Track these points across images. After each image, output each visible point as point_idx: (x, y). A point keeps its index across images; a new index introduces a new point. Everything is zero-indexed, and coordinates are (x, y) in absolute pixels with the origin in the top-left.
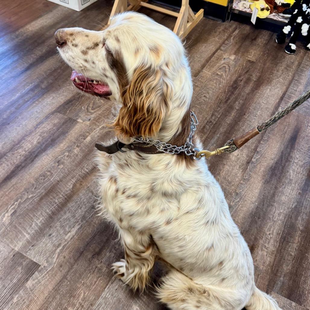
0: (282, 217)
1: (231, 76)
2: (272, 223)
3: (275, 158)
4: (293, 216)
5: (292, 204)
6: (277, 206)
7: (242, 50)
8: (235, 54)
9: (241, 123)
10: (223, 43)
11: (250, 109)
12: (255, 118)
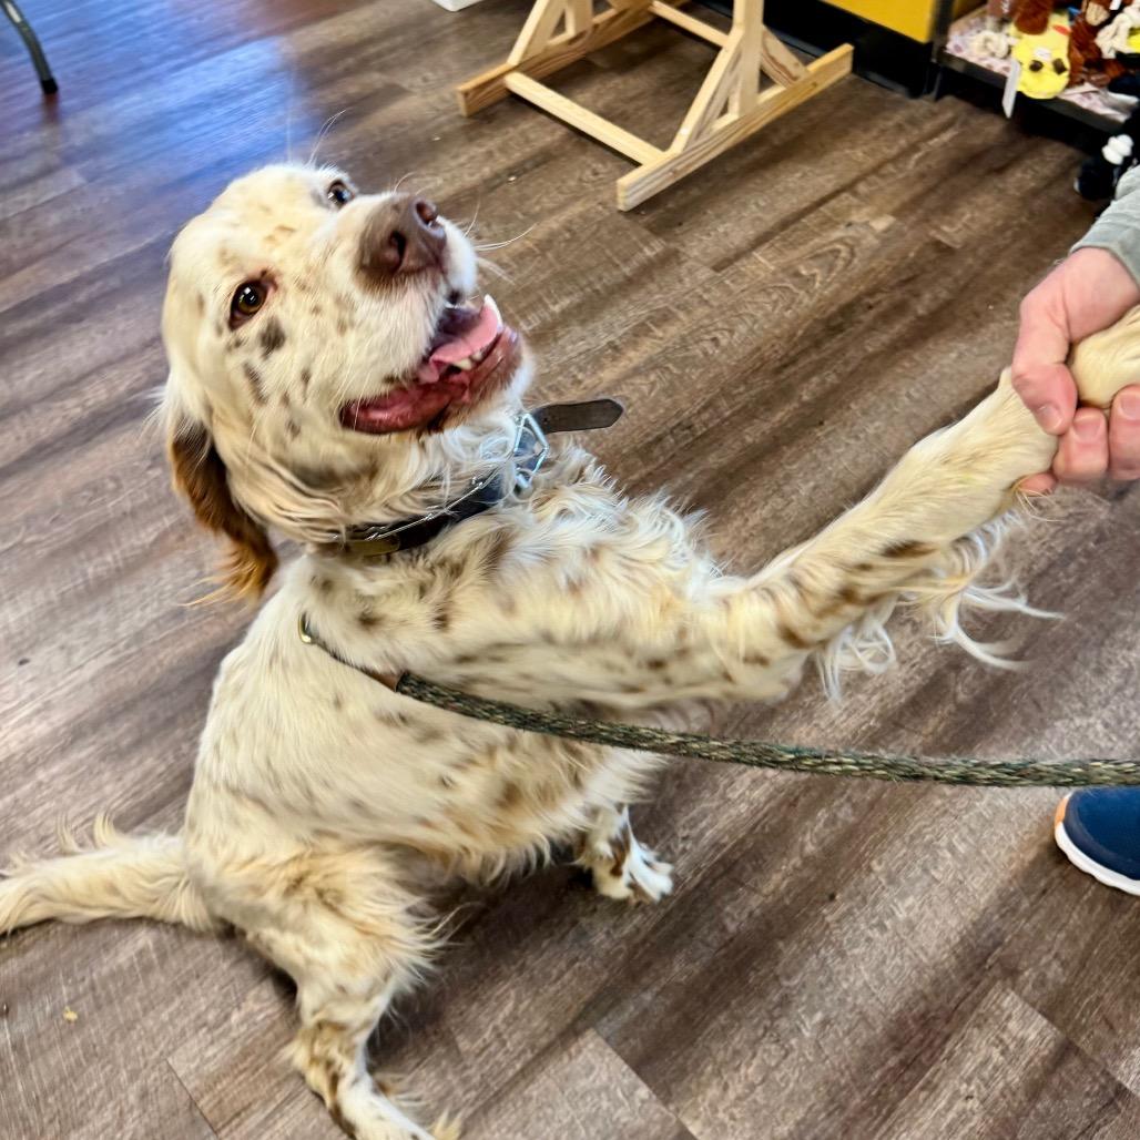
0: (760, 795)
1: (844, 286)
2: (715, 804)
4: (803, 800)
7: (932, 201)
8: (897, 213)
9: (788, 452)
10: (875, 170)
11: (849, 408)
12: (852, 442)
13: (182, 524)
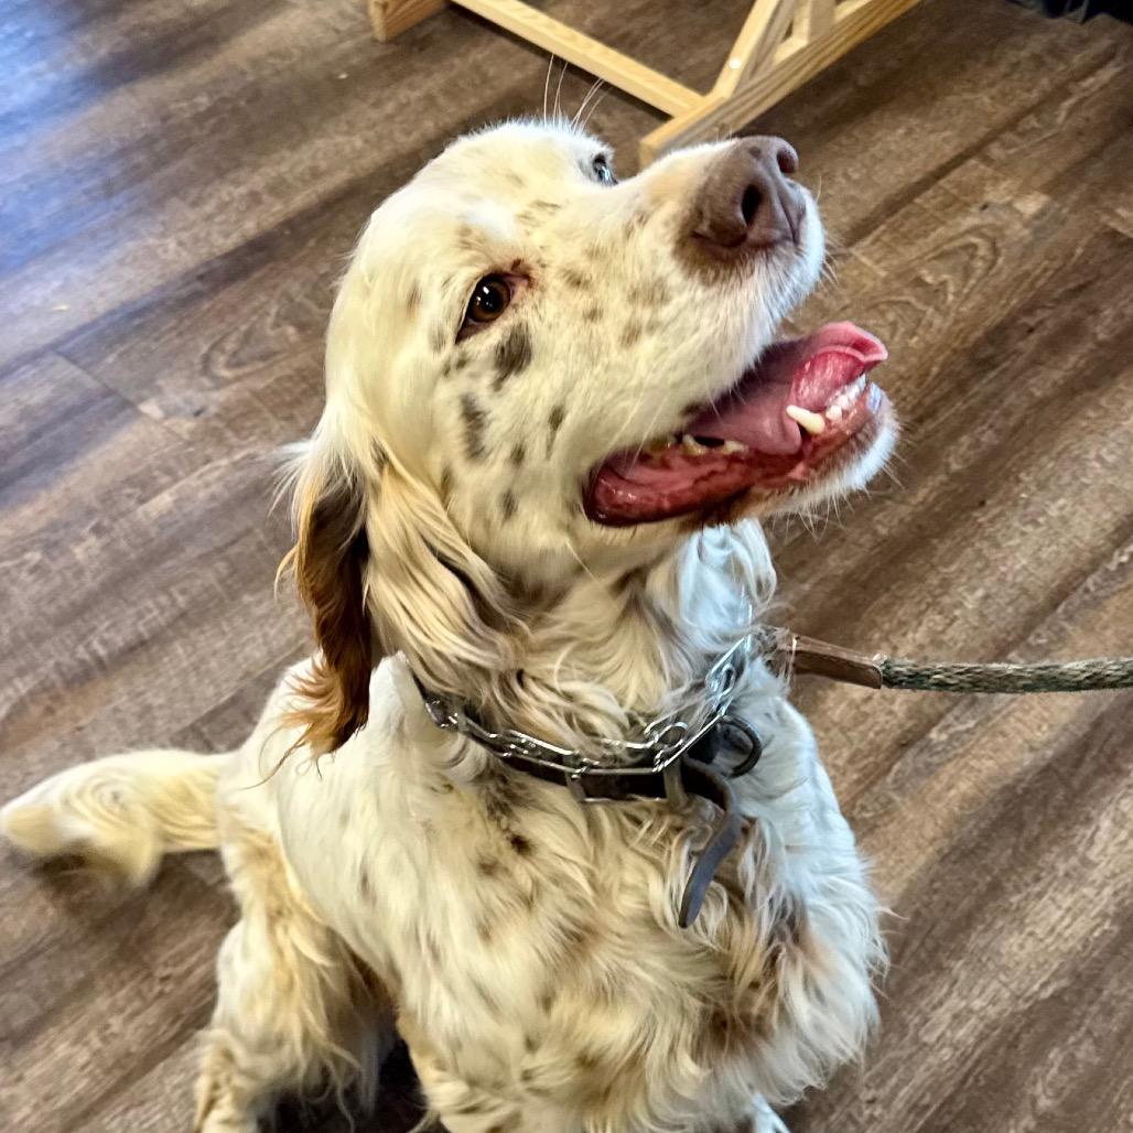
0: (967, 1036)
1: (989, 299)
2: (905, 1054)
3: (1047, 744)
4: (1025, 1036)
5: (1044, 979)
6: (963, 975)
7: (1097, 171)
8: (1050, 189)
9: (943, 547)
10: (1012, 124)
11: (1018, 481)
12: (1029, 529)
13: (45, 690)
